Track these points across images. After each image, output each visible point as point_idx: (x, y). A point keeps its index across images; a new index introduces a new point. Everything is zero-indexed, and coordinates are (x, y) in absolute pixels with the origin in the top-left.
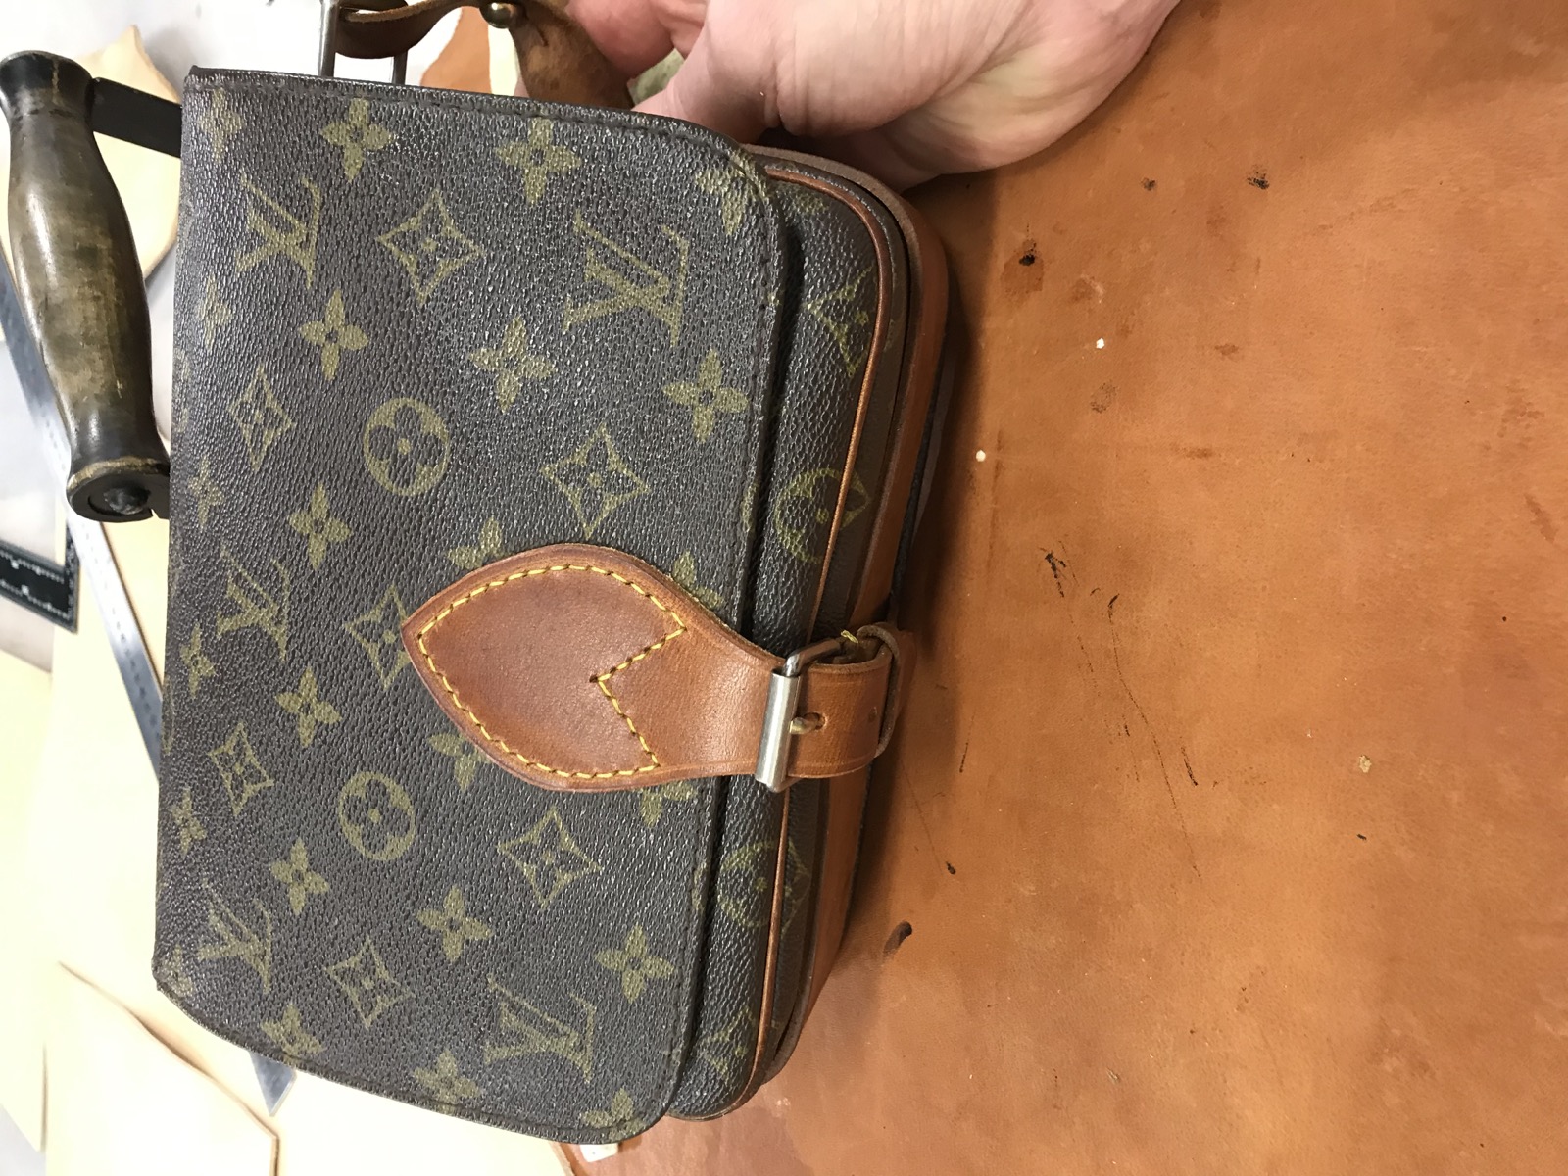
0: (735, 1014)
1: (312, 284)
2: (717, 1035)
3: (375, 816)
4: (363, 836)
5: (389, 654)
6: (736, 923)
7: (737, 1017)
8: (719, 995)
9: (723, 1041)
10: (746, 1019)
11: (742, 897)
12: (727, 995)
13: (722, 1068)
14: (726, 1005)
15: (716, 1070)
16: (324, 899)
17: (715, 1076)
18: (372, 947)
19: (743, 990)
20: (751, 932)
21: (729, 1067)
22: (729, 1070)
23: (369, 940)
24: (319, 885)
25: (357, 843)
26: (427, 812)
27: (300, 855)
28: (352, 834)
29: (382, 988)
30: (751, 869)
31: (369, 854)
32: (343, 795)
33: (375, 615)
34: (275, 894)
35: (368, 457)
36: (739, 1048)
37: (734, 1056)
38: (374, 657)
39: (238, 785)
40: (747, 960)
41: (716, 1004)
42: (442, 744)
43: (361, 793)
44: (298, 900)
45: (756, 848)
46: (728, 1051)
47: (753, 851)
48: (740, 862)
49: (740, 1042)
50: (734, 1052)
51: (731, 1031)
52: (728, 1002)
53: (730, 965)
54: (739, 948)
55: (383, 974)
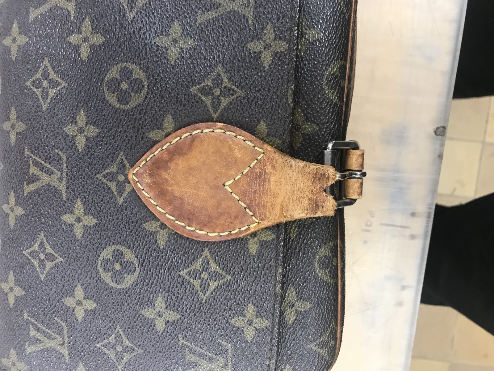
0: (329, 326)
1: (74, 17)
2: (322, 338)
3: (117, 267)
4: (112, 277)
5: (121, 187)
6: (326, 282)
7: (330, 327)
8: (322, 319)
9: (325, 340)
10: (334, 328)
11: (328, 269)
12: (325, 318)
13: (325, 353)
14: (325, 322)
15: (322, 355)
16: (94, 311)
17: (322, 358)
18: (120, 330)
19: (332, 314)
20: (333, 285)
21: (328, 352)
22: (328, 354)
23: (118, 327)
24: (91, 305)
25: (108, 281)
26: (144, 260)
27: (79, 292)
28: (107, 278)
29: (127, 350)
30: (330, 254)
31: (116, 286)
32: (100, 258)
33: (113, 169)
34: (68, 313)
35: (106, 93)
36: (332, 343)
37: (330, 346)
38: (114, 189)
39: (42, 264)
40: (332, 299)
41: (320, 323)
42: (150, 226)
43: (110, 256)
44: (80, 314)
45: (331, 244)
46: (327, 345)
47: (330, 246)
48: (325, 252)
49: (332, 340)
50: (329, 345)
51: (328, 335)
52: (326, 320)
53: (325, 303)
54: (328, 294)
55: (127, 342)
